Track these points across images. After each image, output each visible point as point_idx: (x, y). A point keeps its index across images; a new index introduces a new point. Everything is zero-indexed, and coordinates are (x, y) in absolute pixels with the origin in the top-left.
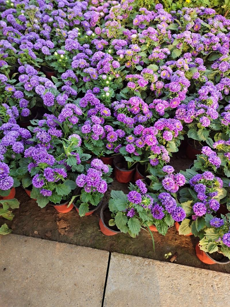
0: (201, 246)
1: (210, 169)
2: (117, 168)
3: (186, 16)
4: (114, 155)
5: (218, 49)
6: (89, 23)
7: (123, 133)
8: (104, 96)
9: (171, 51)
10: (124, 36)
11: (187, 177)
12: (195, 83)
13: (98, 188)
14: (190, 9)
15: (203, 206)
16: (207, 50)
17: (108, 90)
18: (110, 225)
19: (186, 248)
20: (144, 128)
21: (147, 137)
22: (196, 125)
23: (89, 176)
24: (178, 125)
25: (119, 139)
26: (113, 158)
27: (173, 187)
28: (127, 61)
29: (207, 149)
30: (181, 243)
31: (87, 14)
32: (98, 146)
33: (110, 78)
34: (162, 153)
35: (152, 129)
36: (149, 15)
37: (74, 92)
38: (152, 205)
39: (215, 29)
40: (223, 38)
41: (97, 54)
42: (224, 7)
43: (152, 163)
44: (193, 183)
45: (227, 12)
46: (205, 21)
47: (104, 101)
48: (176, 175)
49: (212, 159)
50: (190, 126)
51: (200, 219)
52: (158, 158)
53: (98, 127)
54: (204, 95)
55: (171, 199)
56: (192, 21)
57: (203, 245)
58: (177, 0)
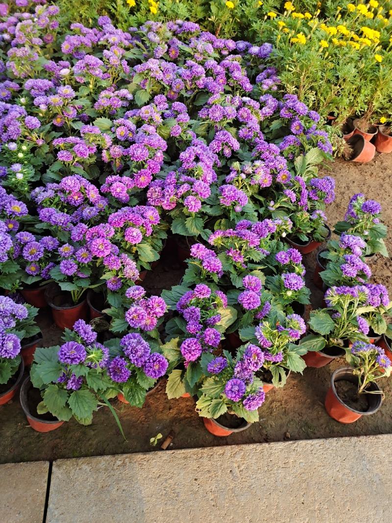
1: (209, 280)
2: (52, 305)
3: (151, 36)
4: (44, 283)
5: (206, 86)
7: (54, 242)
8: (13, 180)
9: (134, 94)
10: (45, 72)
11: (172, 298)
12: (177, 144)
14: (157, 24)
17: (20, 170)
18: (39, 413)
19: (187, 418)
20: (87, 227)
21: (94, 243)
22: (182, 212)
24: (152, 214)
25: (47, 254)
26: (44, 290)
27: (147, 321)
28: (55, 116)
29: (198, 247)
30: (179, 413)
32: (9, 272)
33: (24, 148)
34: (123, 266)
35: (102, 228)
36: (89, 36)
39: (201, 54)
40: (215, 67)
42: (212, 19)
43: (110, 286)
44: (181, 308)
45: (218, 27)
46: (187, 42)
47: (16, 190)
48: (149, 299)
49: (208, 262)
50: (172, 214)
51: (195, 365)
52: (118, 275)
54: (189, 161)
55: (139, 343)
56: (164, 43)
57: (203, 408)
58: (138, 10)
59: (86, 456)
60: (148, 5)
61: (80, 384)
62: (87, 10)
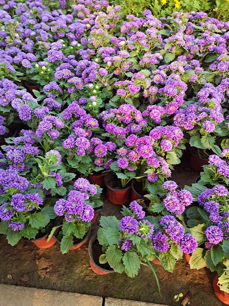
0: (222, 285)
1: (221, 181)
2: (109, 187)
3: (177, 20)
5: (215, 50)
6: (75, 35)
7: (113, 145)
8: (90, 105)
9: (164, 56)
10: (111, 44)
11: (193, 193)
12: (193, 87)
13: (81, 215)
14: (180, 13)
15: (218, 231)
16: (203, 52)
17: (95, 100)
20: (137, 137)
21: (142, 148)
22: (198, 132)
23: (69, 201)
24: (178, 132)
25: (109, 153)
26: (104, 176)
27: (178, 208)
28: (115, 68)
29: (215, 158)
30: (194, 279)
31: (72, 26)
32: (85, 163)
33: (97, 87)
34: (161, 165)
35: (147, 138)
36: (137, 22)
37: (57, 104)
38: (152, 233)
39: (209, 30)
40: (219, 39)
41: (82, 63)
42: (216, 10)
43: (149, 178)
44: (202, 201)
45: (219, 15)
46: (197, 24)
47: (91, 112)
48: (180, 191)
49: (223, 169)
50: (191, 133)
51: (216, 247)
52: (157, 172)
53: (83, 140)
54: (204, 97)
55: (176, 224)
56: (184, 25)
57: (224, 284)
58: (166, 7)
59: (127, 299)
60: (173, 3)
61: (130, 247)
62: (136, 8)
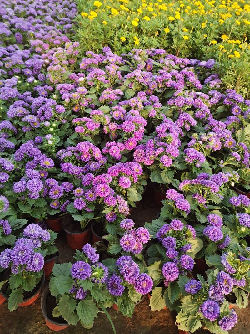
0: (179, 324)
1: (179, 216)
2: (67, 231)
3: (136, 57)
4: (62, 215)
5: (172, 86)
6: (32, 71)
7: (71, 186)
8: (46, 144)
9: (124, 92)
10: (70, 80)
11: (153, 229)
12: (153, 122)
13: (29, 265)
14: (139, 50)
15: (174, 267)
16: (162, 88)
17: (51, 138)
18: (54, 317)
19: (165, 327)
20: (93, 176)
21: (98, 187)
22: (158, 167)
23: (14, 251)
24: (137, 168)
25: (65, 194)
26: (62, 220)
27: (135, 247)
28: (74, 105)
29: (172, 192)
30: (159, 322)
31: (28, 62)
32: (39, 207)
33: (54, 125)
34: (118, 204)
35: (104, 177)
36: (97, 58)
37: (10, 144)
38: (106, 277)
39: (168, 67)
40: (177, 74)
41: (37, 100)
42: (174, 47)
43: (108, 218)
44: (160, 237)
45: (178, 52)
46: (157, 61)
47: (47, 151)
48: (137, 229)
49: (180, 203)
50: (151, 168)
51: (174, 284)
52: (115, 211)
53: (35, 183)
54: (162, 132)
55: (131, 264)
56: (143, 61)
57: (182, 322)
58: (127, 44)
60: (133, 40)
62: (96, 44)
